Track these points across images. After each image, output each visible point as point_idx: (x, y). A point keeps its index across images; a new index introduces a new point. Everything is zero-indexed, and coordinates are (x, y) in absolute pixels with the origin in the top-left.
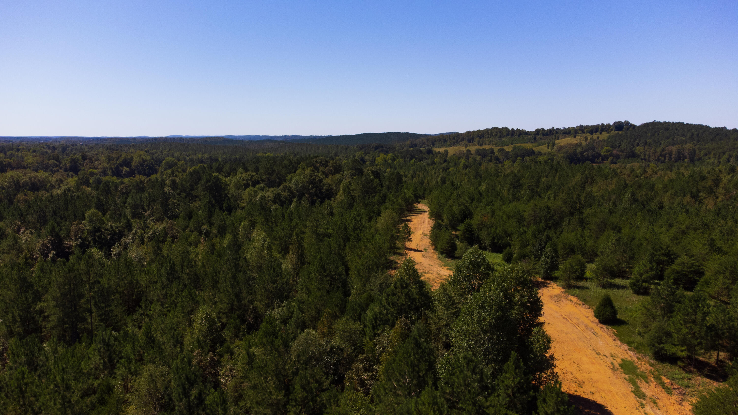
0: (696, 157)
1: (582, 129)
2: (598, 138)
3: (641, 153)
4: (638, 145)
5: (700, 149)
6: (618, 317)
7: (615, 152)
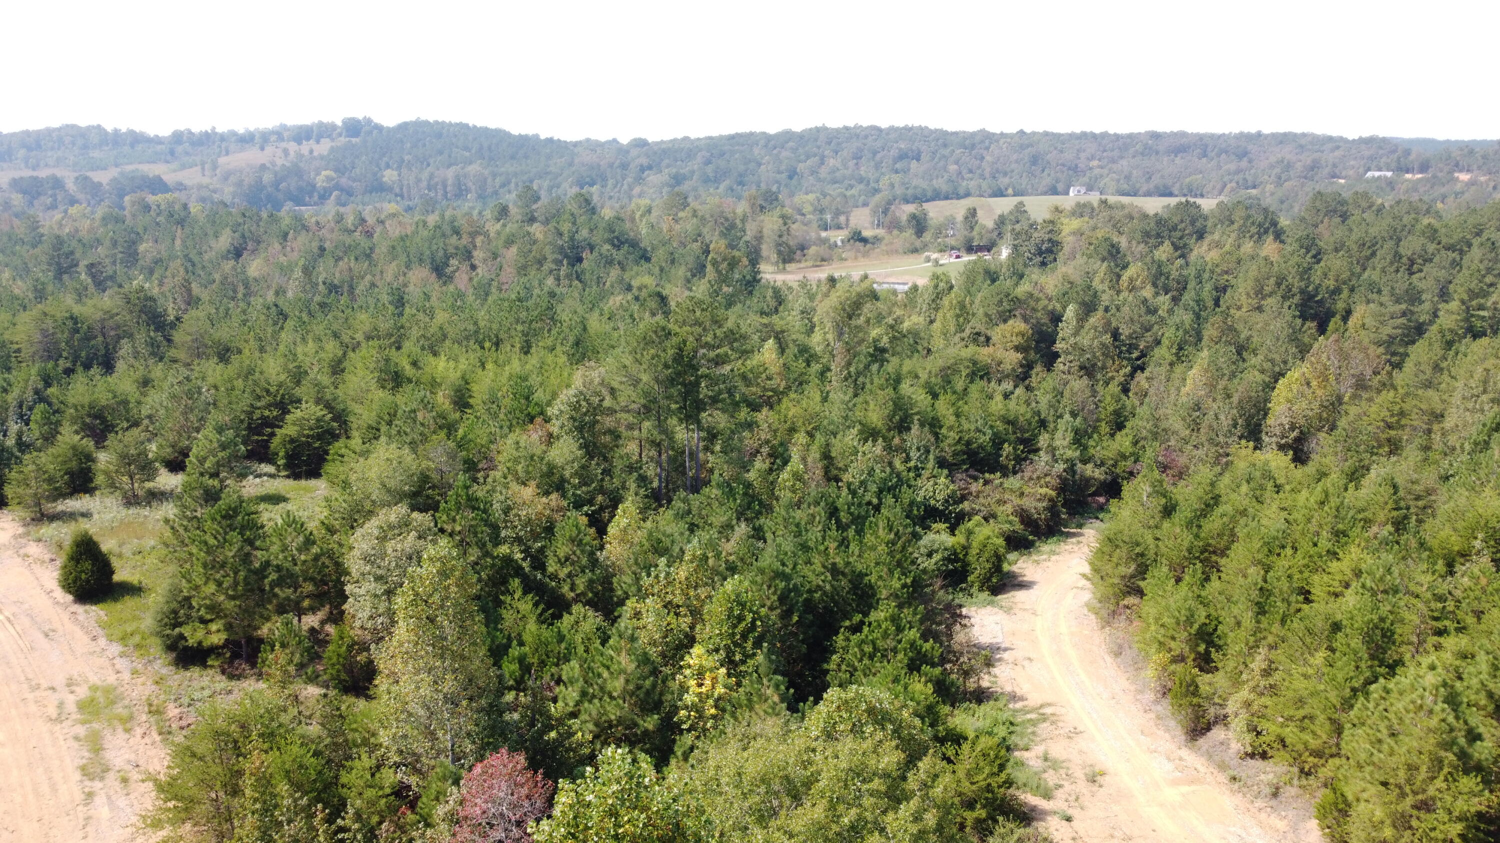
0: (489, 191)
1: (279, 134)
2: (311, 152)
3: (394, 182)
4: (388, 166)
5: (494, 175)
7: (344, 181)
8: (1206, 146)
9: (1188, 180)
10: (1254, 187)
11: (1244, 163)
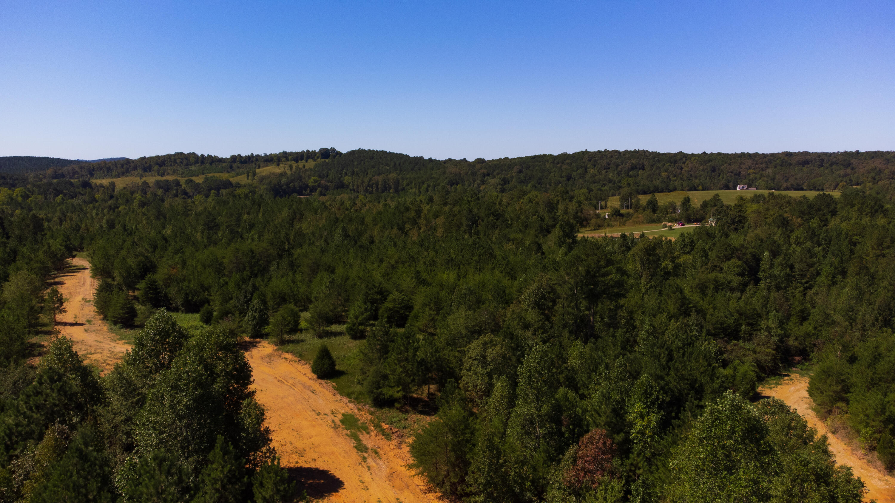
0: (400, 188)
1: (285, 157)
2: (304, 166)
3: (350, 183)
4: (346, 174)
5: (403, 179)
6: (337, 368)
7: (323, 182)
8: (823, 160)
9: (813, 181)
10: (858, 184)
11: (849, 171)
